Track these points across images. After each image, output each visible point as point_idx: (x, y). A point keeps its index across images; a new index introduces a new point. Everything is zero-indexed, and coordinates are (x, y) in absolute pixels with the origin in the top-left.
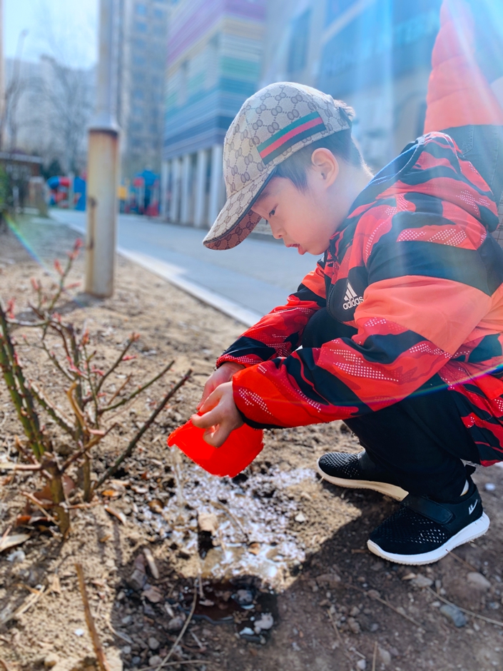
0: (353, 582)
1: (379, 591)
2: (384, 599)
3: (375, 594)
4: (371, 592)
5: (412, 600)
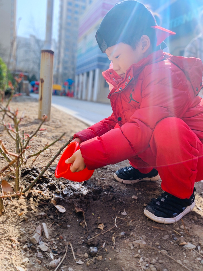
0: (153, 245)
1: (167, 251)
2: (170, 255)
3: (164, 252)
4: (163, 251)
5: (185, 256)
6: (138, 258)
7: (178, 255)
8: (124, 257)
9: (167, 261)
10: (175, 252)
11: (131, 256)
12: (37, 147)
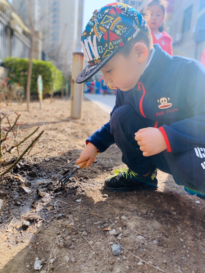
5: (101, 239)
6: (59, 234)
7: (96, 237)
8: (48, 232)
9: (80, 240)
10: (94, 235)
11: (55, 232)
12: (48, 142)
